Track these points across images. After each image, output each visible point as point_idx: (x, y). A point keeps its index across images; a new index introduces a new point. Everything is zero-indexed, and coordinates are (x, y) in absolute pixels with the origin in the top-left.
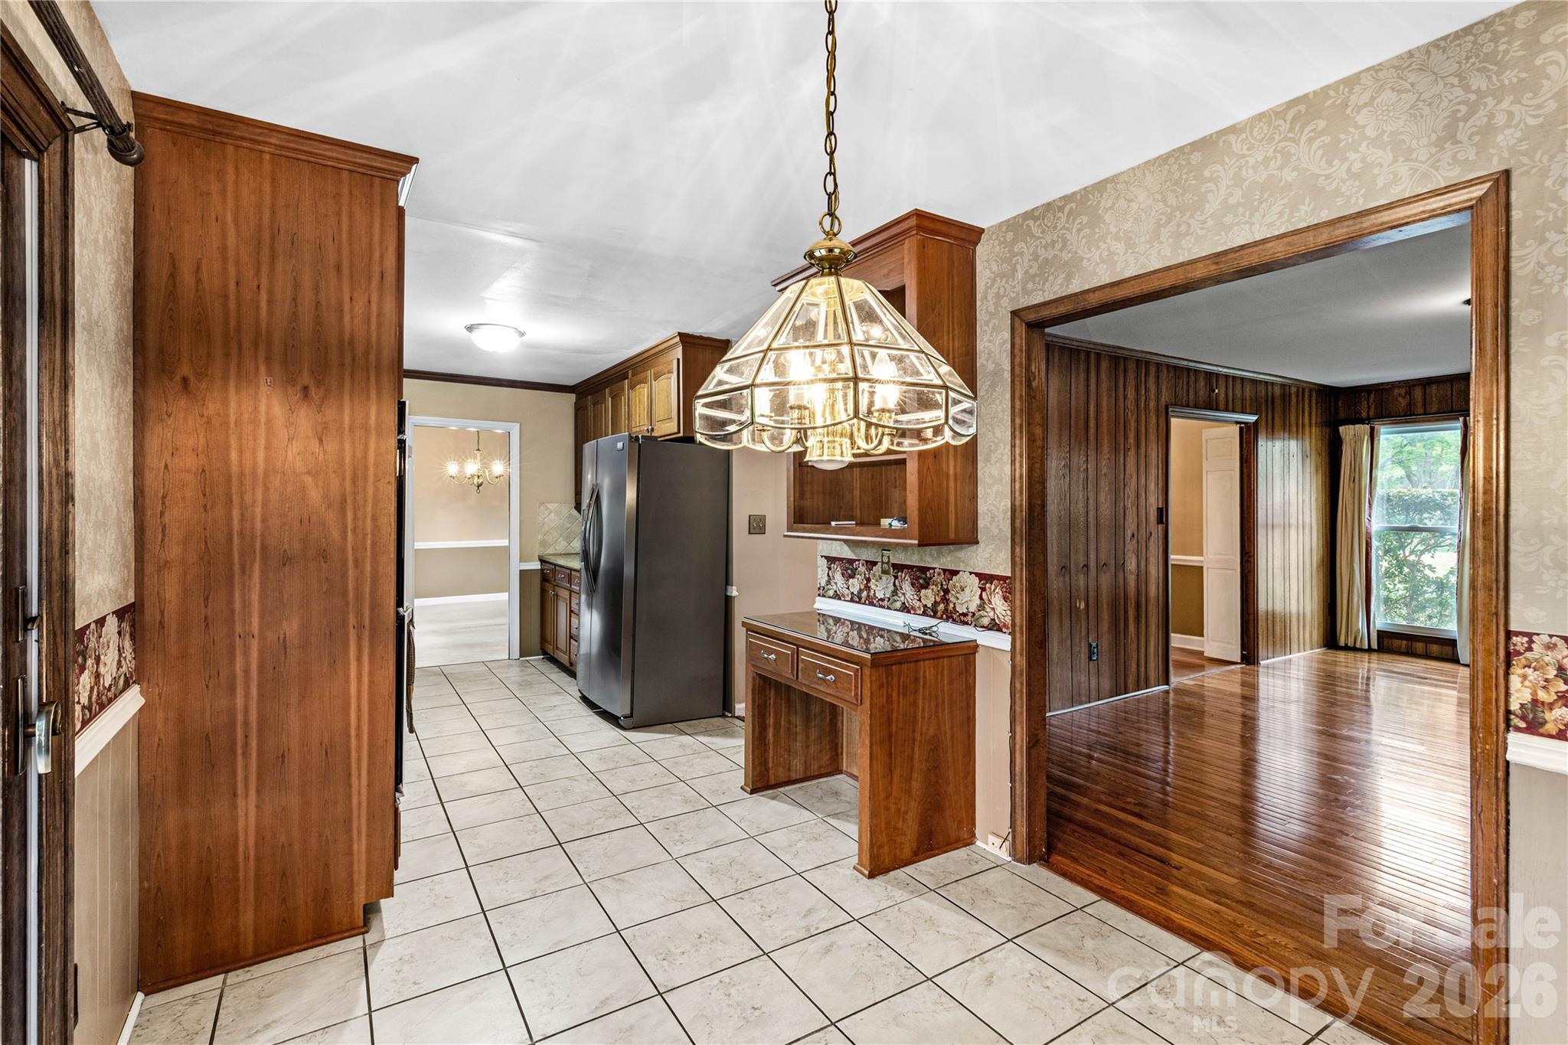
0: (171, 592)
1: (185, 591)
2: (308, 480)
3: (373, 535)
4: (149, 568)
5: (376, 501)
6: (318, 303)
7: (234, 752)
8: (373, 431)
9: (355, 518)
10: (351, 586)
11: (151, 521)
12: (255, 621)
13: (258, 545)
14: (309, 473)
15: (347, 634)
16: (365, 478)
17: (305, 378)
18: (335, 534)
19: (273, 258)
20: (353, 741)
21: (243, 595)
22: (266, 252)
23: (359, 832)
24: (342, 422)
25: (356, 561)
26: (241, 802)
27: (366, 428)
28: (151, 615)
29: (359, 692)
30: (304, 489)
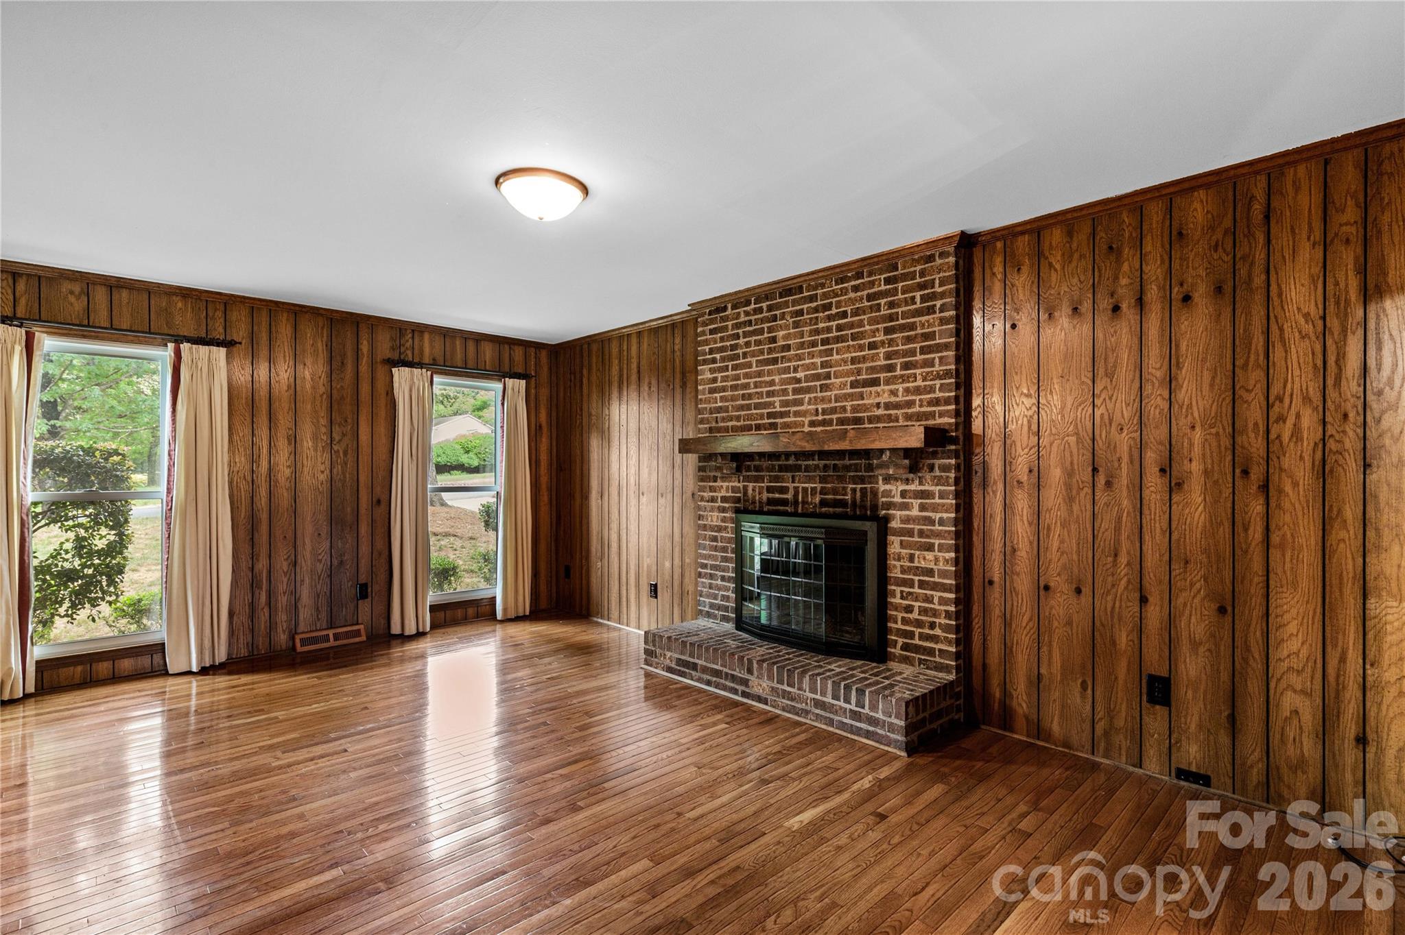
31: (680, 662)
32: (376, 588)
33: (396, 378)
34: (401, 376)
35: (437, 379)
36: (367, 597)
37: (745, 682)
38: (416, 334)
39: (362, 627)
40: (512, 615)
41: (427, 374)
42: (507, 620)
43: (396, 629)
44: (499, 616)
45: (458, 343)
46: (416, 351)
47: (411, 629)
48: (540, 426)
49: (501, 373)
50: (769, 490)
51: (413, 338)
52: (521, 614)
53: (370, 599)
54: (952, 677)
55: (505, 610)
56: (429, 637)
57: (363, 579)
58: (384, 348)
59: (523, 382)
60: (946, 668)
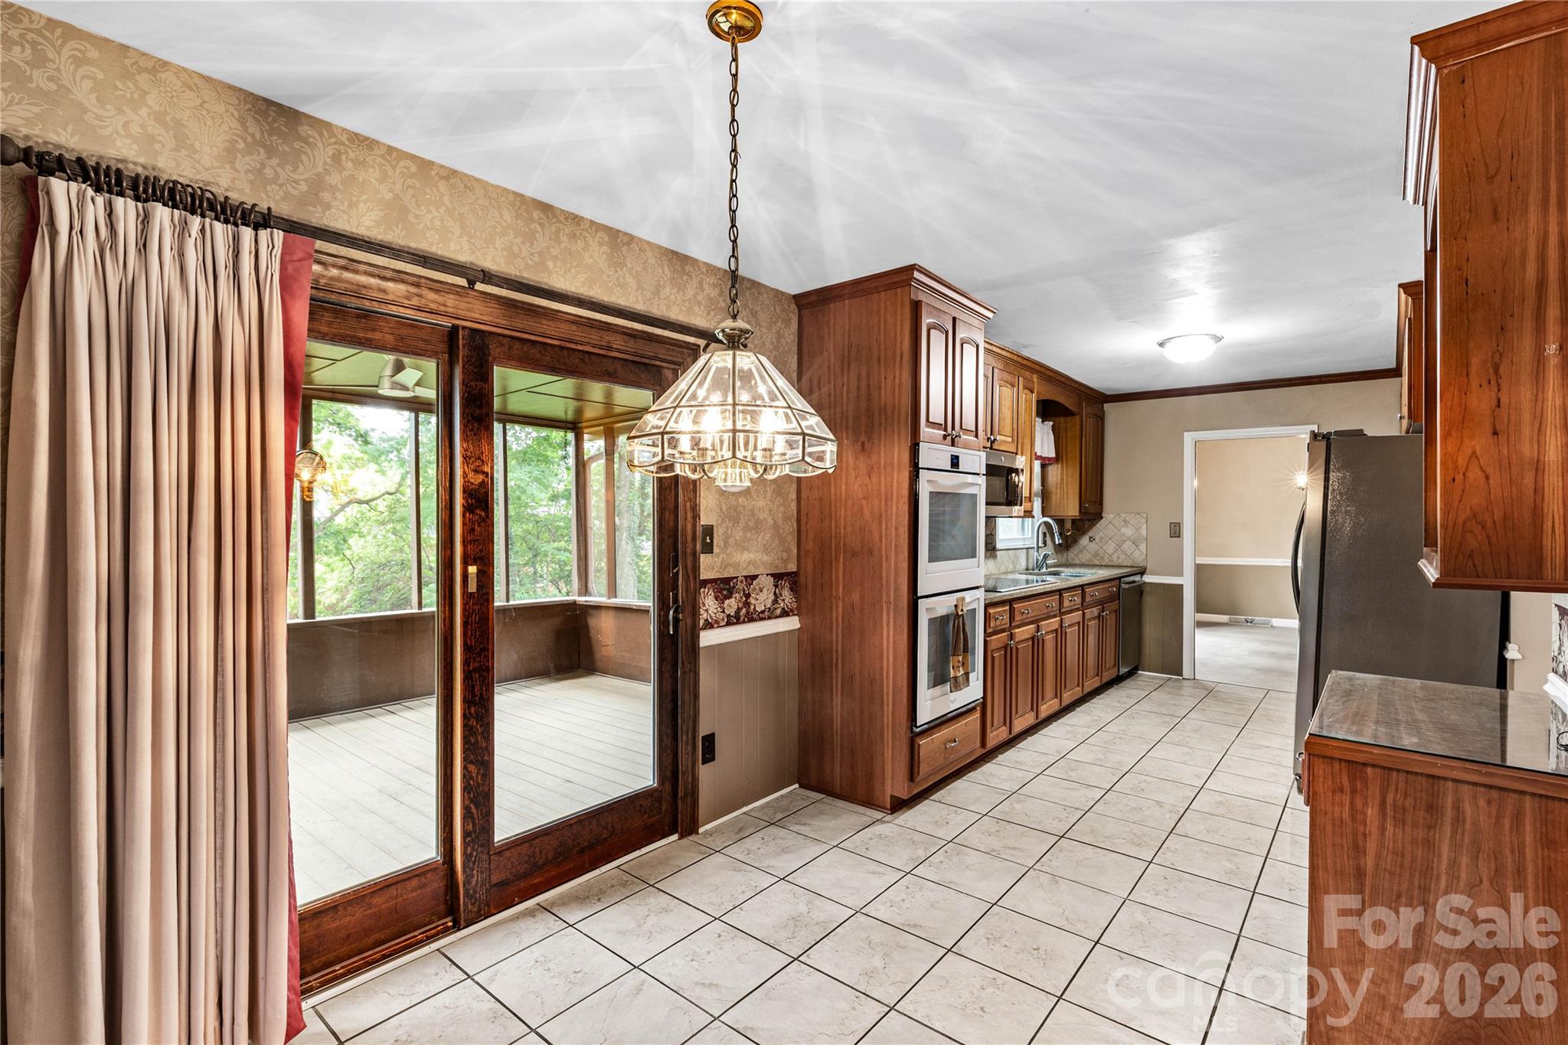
0: (810, 568)
1: (814, 567)
2: (864, 502)
3: (896, 540)
4: (802, 553)
5: (898, 515)
6: (869, 386)
7: (832, 666)
8: (896, 468)
9: (886, 528)
10: (884, 575)
11: (803, 528)
12: (841, 589)
13: (842, 543)
14: (864, 498)
15: (882, 607)
16: (892, 500)
17: (863, 438)
18: (877, 539)
19: (849, 364)
20: (885, 679)
21: (836, 573)
22: (846, 361)
23: (888, 744)
24: (880, 463)
25: (887, 557)
26: (834, 696)
27: (892, 465)
28: (802, 580)
29: (888, 647)
30: (862, 509)
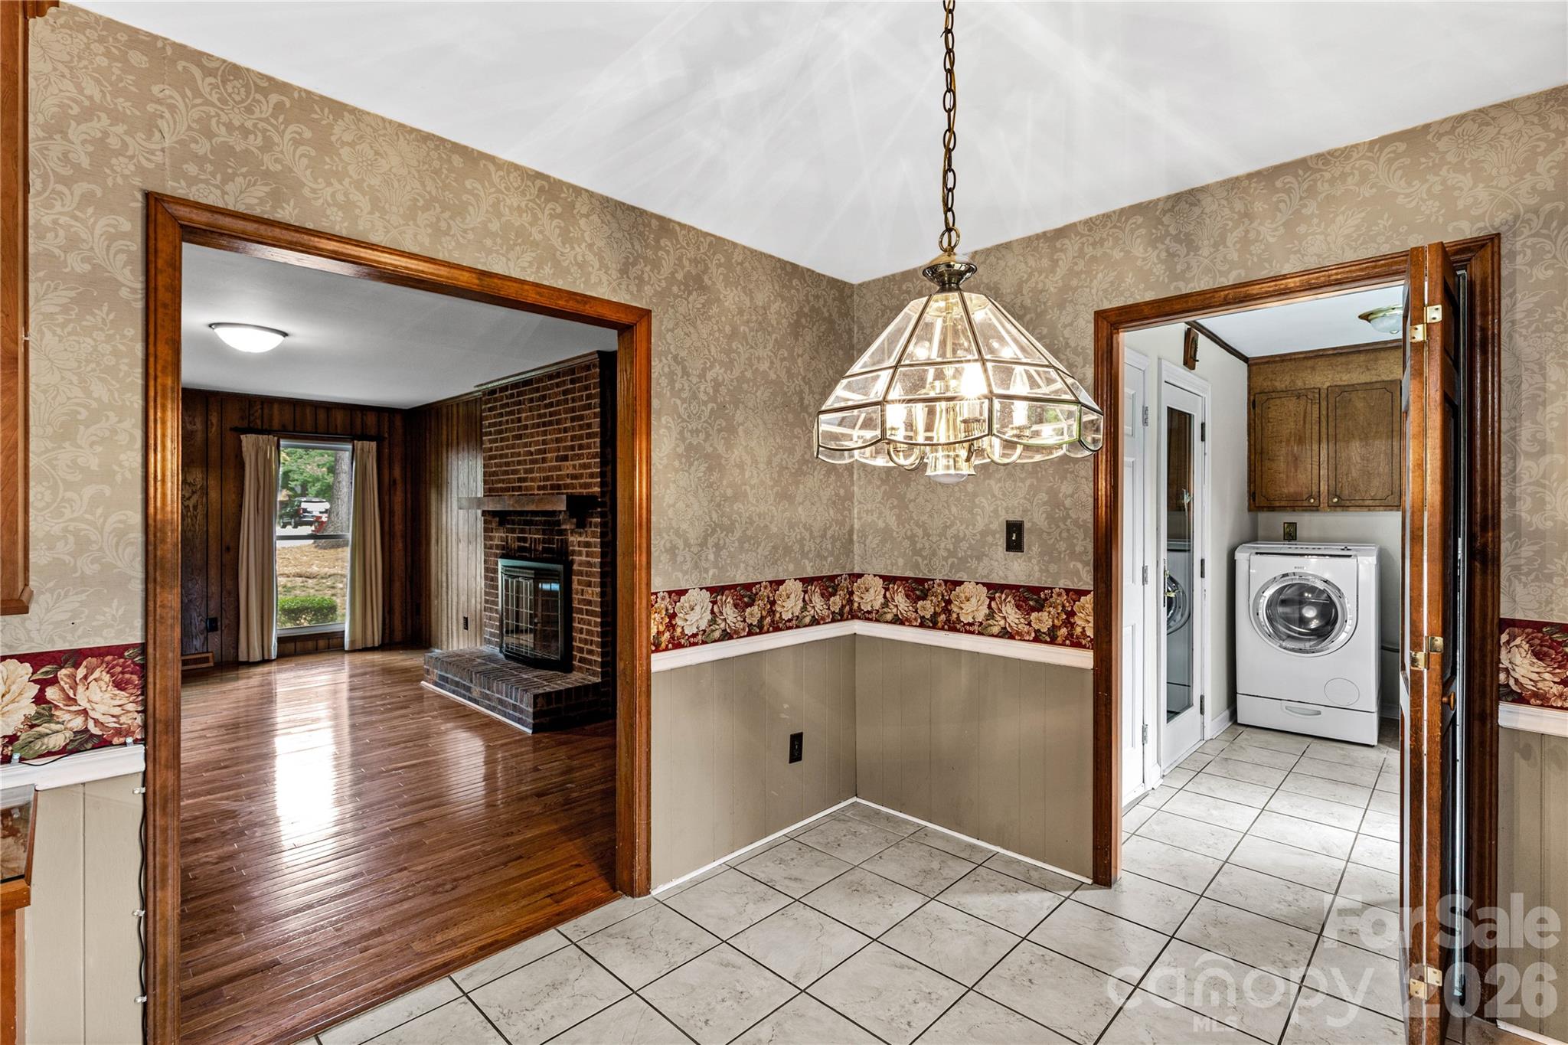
31: (442, 678)
32: (226, 622)
33: (244, 443)
34: (248, 440)
35: (282, 442)
36: (217, 630)
37: (469, 689)
38: (265, 406)
39: (210, 655)
40: (359, 645)
41: (273, 439)
42: (353, 651)
43: (242, 657)
44: (347, 647)
45: (308, 411)
46: (265, 420)
47: (256, 656)
48: (395, 481)
49: (352, 435)
50: (520, 539)
51: (262, 409)
52: (370, 645)
53: (219, 632)
54: (599, 680)
55: (352, 642)
56: (274, 663)
57: (212, 614)
58: (234, 418)
59: (374, 444)
60: (594, 674)
